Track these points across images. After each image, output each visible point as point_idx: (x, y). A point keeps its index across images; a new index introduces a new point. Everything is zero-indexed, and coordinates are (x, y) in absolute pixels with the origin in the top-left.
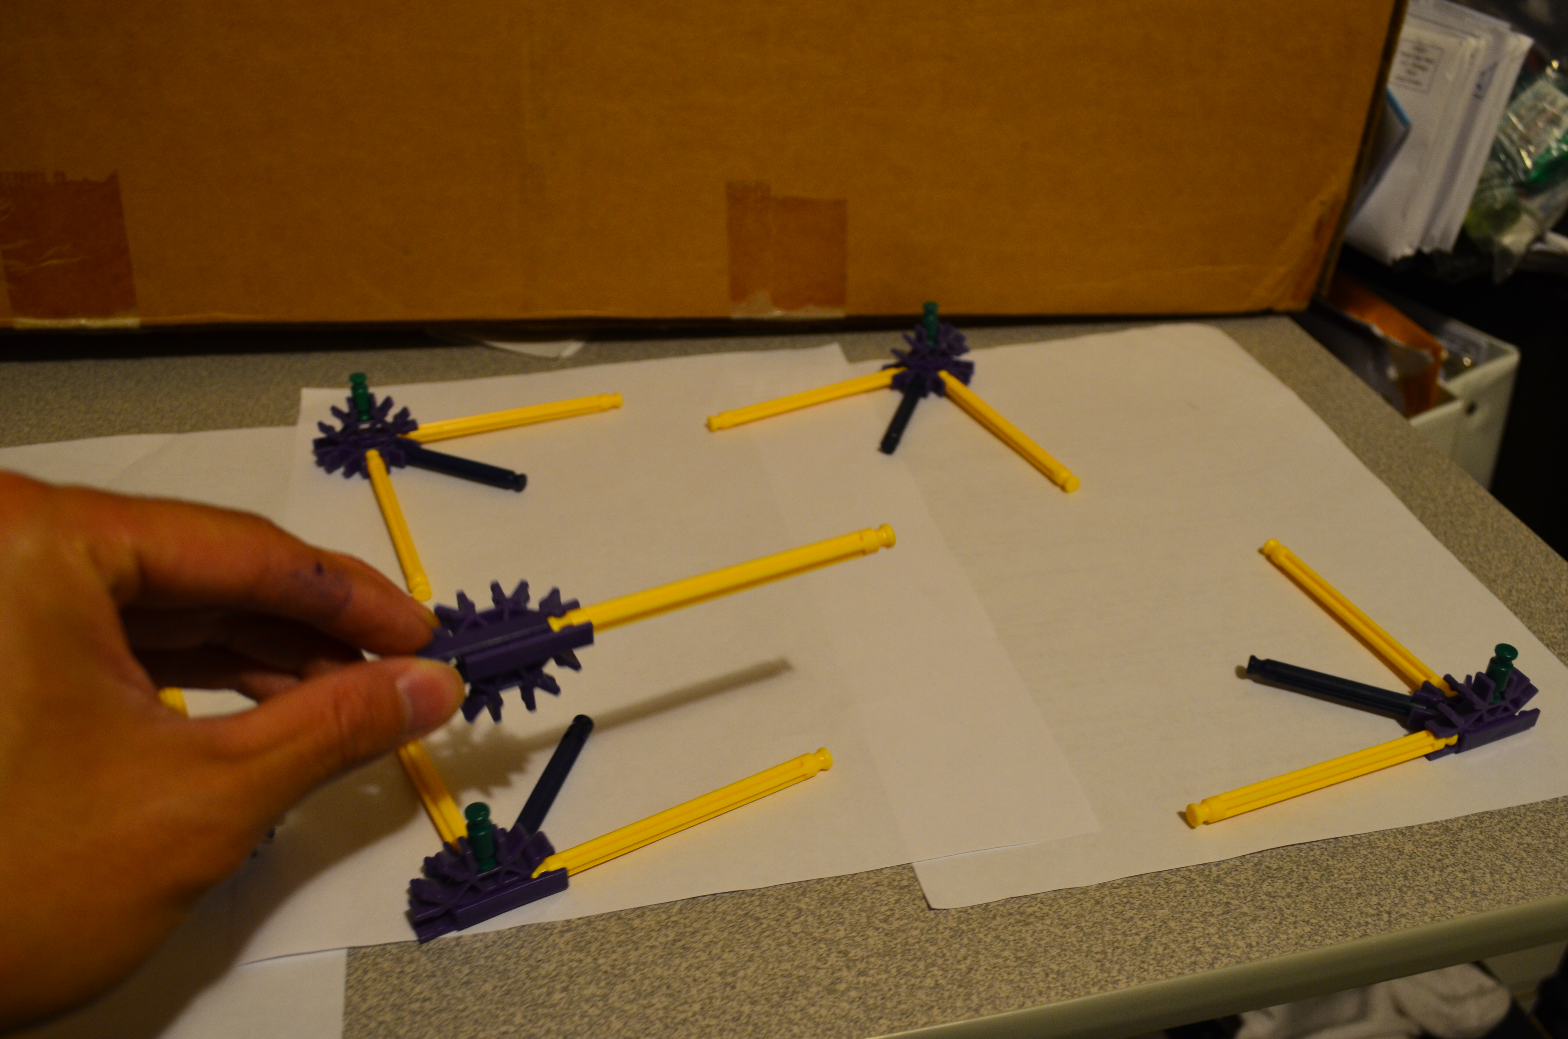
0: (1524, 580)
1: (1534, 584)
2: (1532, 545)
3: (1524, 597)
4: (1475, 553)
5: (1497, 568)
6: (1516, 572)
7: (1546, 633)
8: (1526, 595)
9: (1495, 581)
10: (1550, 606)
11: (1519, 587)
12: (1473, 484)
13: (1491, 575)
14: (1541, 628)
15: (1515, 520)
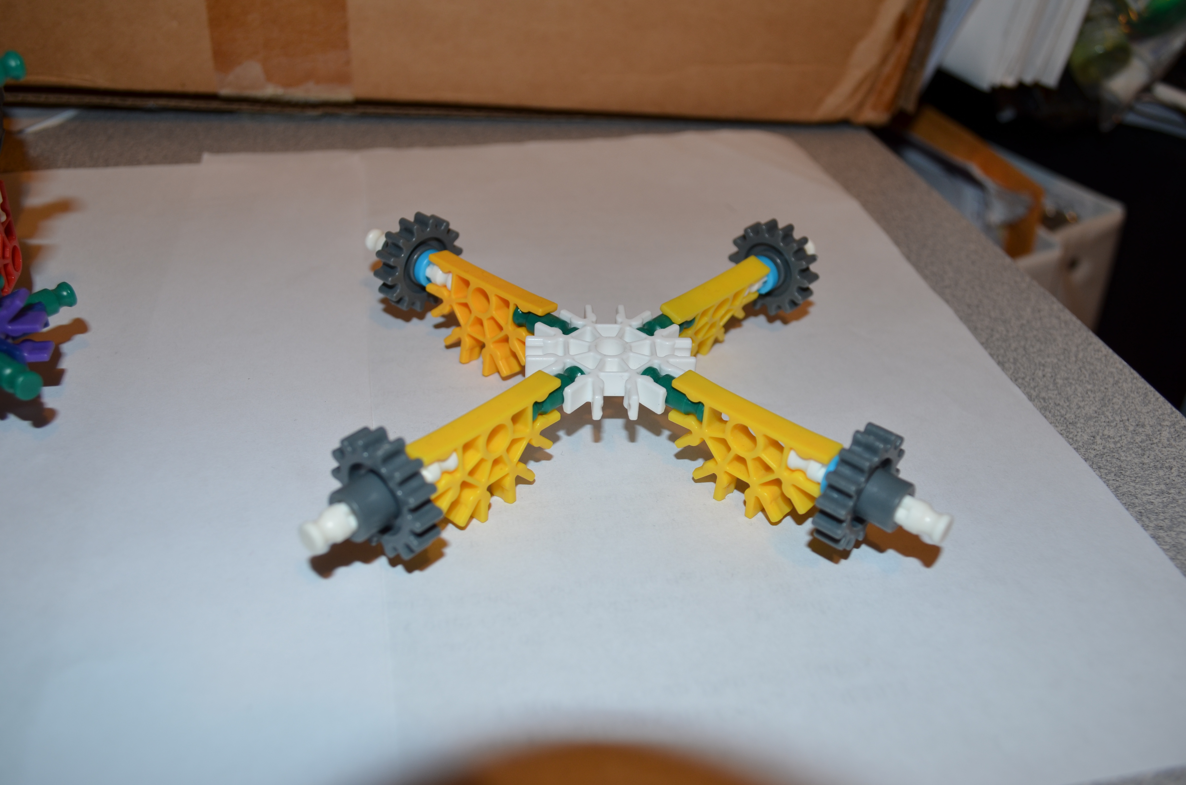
0: (1113, 424)
1: (1127, 430)
2: (1126, 381)
3: (1112, 446)
4: (1051, 387)
5: (1079, 407)
6: (1103, 413)
7: (1139, 496)
8: (1115, 443)
9: (1073, 424)
10: (1146, 461)
11: (1106, 432)
12: (1057, 306)
13: (1070, 416)
14: (1131, 489)
15: (1106, 350)
